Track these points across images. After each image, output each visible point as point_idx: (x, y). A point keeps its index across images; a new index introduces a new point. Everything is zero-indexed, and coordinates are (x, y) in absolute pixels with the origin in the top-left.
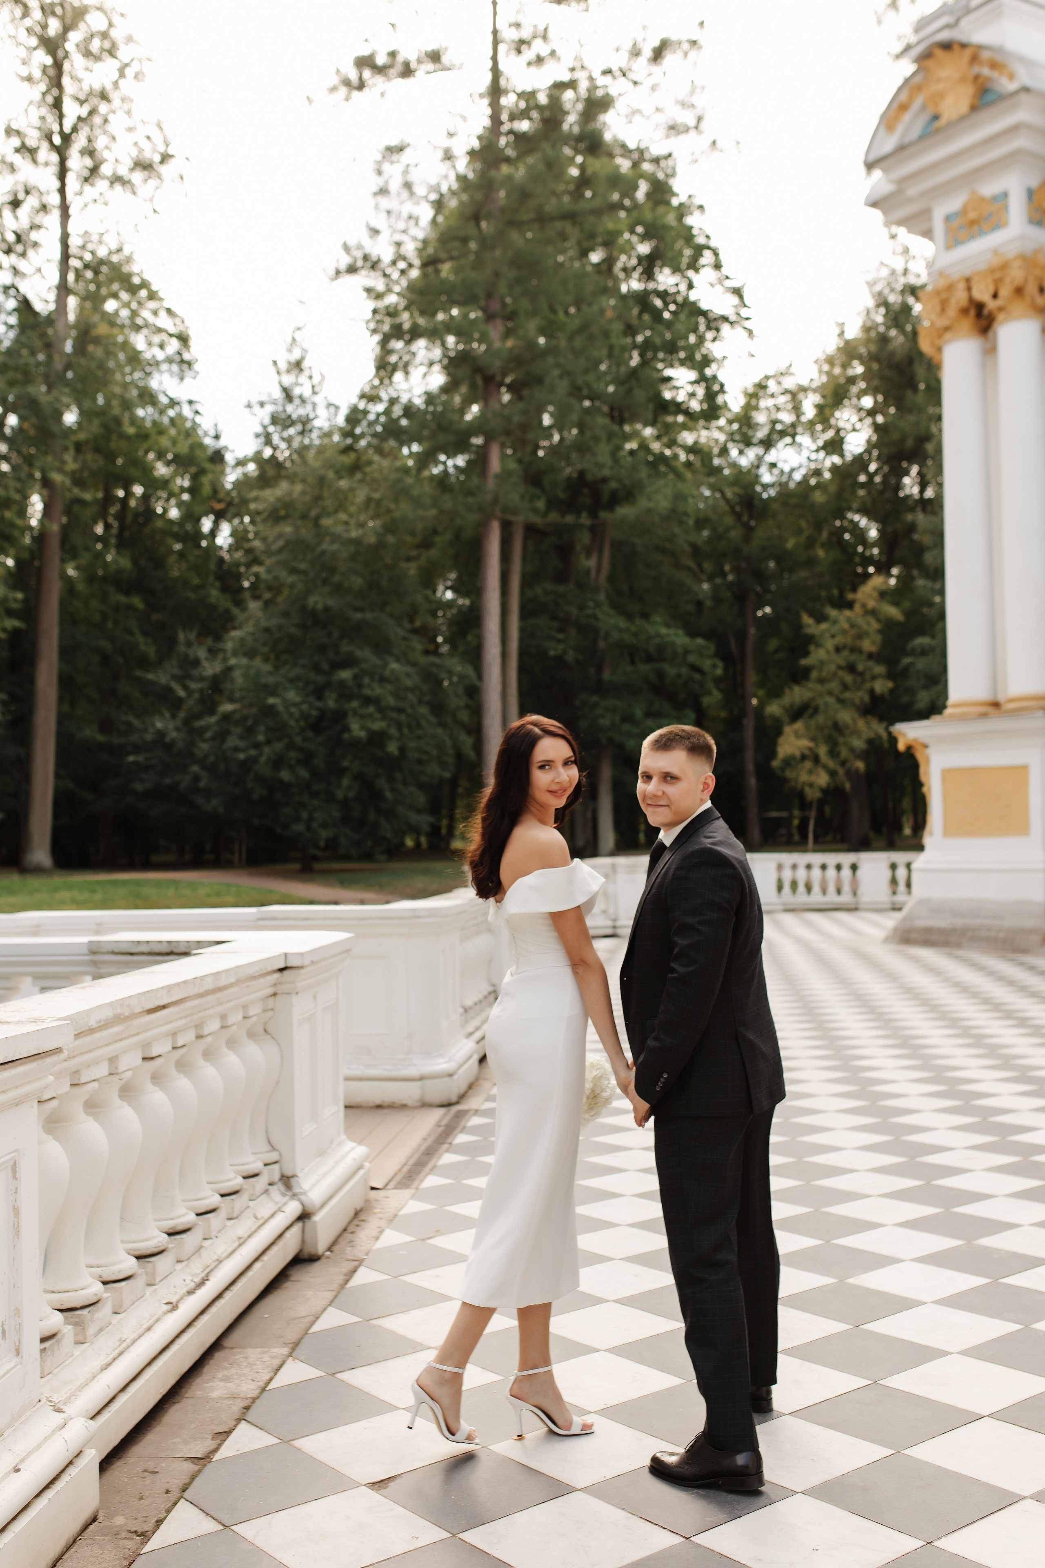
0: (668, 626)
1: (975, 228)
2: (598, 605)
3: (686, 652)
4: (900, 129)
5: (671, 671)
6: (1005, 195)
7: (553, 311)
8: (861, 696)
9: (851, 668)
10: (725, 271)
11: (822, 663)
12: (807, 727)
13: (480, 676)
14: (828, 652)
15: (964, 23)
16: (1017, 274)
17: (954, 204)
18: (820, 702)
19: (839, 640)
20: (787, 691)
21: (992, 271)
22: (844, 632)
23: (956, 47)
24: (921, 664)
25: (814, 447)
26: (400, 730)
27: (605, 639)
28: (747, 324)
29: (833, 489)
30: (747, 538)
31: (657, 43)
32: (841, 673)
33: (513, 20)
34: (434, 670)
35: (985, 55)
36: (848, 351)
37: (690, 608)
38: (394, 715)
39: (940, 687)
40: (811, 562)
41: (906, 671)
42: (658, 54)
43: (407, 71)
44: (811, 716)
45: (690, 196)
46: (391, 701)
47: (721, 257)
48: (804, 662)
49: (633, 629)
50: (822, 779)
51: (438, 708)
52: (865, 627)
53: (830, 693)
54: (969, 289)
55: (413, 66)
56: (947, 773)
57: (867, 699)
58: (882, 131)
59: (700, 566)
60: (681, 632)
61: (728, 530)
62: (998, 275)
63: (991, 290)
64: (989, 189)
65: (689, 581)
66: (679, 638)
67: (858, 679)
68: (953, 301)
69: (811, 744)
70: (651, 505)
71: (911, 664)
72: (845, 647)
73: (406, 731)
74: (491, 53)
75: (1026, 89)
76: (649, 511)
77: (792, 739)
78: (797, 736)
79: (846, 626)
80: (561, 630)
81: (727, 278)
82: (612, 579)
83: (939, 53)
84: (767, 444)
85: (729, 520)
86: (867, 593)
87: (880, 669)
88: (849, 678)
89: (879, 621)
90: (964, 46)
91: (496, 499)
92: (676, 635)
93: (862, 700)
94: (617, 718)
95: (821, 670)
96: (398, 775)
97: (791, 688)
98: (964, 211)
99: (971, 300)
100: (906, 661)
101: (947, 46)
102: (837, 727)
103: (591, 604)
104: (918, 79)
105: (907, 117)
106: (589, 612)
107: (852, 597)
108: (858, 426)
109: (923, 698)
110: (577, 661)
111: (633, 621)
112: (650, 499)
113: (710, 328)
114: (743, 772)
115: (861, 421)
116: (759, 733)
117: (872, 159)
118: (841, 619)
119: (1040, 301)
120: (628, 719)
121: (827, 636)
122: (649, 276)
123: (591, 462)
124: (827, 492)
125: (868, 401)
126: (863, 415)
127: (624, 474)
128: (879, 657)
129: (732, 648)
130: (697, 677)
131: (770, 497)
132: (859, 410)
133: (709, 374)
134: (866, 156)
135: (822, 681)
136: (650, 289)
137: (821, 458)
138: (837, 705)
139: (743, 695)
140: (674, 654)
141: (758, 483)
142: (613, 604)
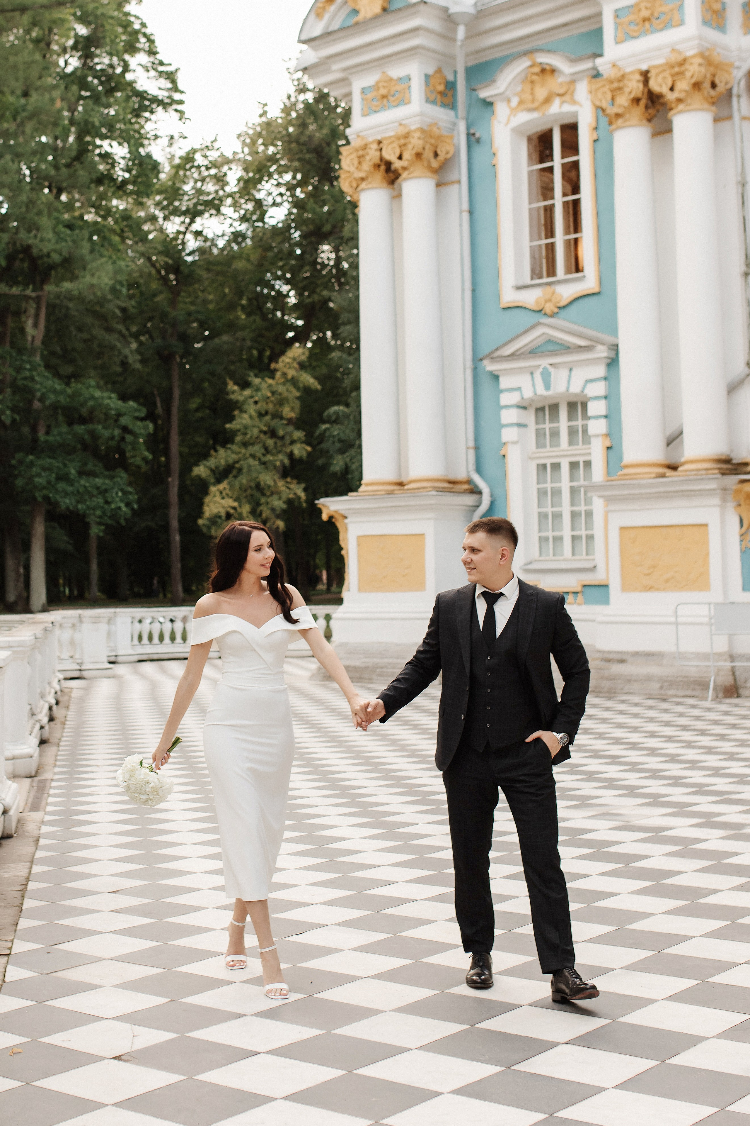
0: (98, 387)
1: (385, 101)
2: (34, 368)
3: (118, 415)
4: (327, 17)
5: (104, 432)
6: (409, 78)
8: (281, 459)
9: (272, 433)
10: (159, 57)
11: (246, 427)
12: (232, 487)
14: (251, 417)
16: (416, 142)
17: (370, 79)
18: (243, 464)
19: (262, 406)
20: (213, 453)
21: (398, 137)
22: (266, 399)
24: (336, 430)
25: (236, 216)
27: (42, 400)
28: (179, 107)
29: (254, 258)
30: (173, 303)
32: (263, 437)
36: (270, 131)
37: (118, 368)
39: (352, 452)
40: (232, 327)
41: (322, 439)
44: (236, 477)
47: (156, 43)
48: (229, 426)
49: (69, 391)
52: (285, 394)
53: (253, 456)
54: (380, 150)
56: (360, 538)
57: (286, 461)
58: (312, 16)
59: (128, 329)
60: (114, 396)
61: (154, 293)
62: (403, 141)
63: (397, 153)
64: (396, 72)
65: (117, 343)
66: (112, 401)
67: (280, 443)
68: (367, 158)
69: (234, 503)
70: (94, 281)
71: (327, 430)
72: (267, 412)
75: (424, 2)
76: (92, 286)
77: (218, 499)
78: (222, 495)
81: (161, 63)
82: (46, 340)
84: (194, 214)
85: (154, 285)
86: (288, 362)
87: (299, 434)
88: (270, 442)
89: (297, 387)
92: (110, 398)
93: (282, 461)
94: (53, 478)
95: (245, 434)
97: (216, 450)
98: (376, 87)
99: (381, 159)
100: (323, 427)
102: (260, 488)
103: (28, 366)
105: (333, 8)
106: (27, 374)
107: (273, 366)
108: (279, 200)
109: (338, 463)
110: (14, 421)
111: (68, 384)
112: (93, 275)
113: (145, 108)
114: (166, 527)
115: (281, 195)
116: (183, 490)
117: (304, 37)
118: (264, 386)
119: (435, 164)
120: (64, 477)
121: (251, 401)
122: (87, 56)
123: (35, 237)
124: (248, 260)
125: (288, 177)
126: (283, 190)
127: (65, 247)
128: (298, 423)
129: (159, 410)
130: (129, 438)
131: (194, 263)
132: (279, 185)
133: (142, 151)
134: (299, 35)
135: (245, 444)
136: (87, 67)
137: (243, 227)
138: (260, 468)
139: (166, 452)
140: (107, 416)
141: (183, 249)
142: (47, 367)
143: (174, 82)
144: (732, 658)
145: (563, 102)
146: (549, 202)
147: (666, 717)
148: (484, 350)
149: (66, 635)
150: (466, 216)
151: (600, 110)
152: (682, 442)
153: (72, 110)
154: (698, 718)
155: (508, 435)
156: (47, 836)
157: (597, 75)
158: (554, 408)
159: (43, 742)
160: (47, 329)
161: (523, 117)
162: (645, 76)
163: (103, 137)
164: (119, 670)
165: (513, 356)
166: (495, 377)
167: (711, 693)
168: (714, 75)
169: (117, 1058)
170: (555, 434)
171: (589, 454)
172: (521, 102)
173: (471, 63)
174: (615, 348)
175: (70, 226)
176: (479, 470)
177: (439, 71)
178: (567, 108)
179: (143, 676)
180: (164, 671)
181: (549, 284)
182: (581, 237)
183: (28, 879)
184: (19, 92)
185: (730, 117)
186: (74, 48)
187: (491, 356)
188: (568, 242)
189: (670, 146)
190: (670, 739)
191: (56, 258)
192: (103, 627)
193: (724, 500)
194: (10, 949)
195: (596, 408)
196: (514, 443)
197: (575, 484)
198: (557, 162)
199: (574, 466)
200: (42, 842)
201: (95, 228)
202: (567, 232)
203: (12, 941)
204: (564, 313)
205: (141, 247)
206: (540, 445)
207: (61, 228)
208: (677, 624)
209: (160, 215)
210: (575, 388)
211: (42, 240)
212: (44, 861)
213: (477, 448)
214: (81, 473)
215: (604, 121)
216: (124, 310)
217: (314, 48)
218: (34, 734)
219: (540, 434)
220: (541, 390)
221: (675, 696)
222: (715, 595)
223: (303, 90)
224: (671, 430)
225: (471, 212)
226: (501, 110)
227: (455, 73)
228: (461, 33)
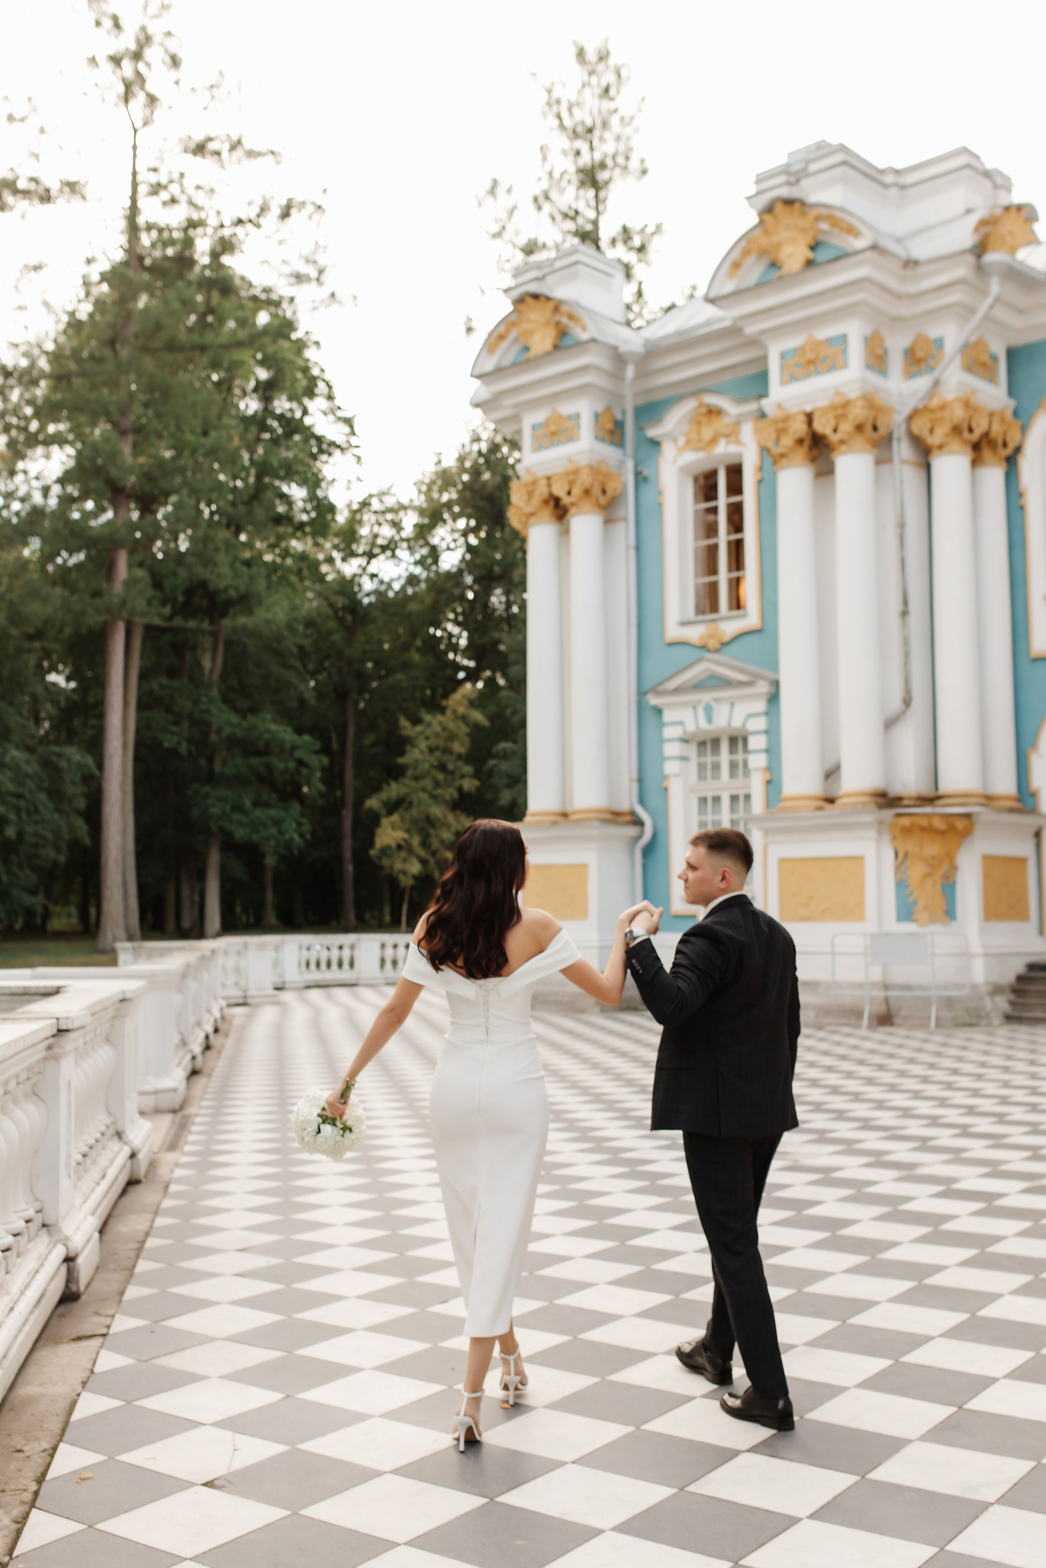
0: (274, 721)
1: (555, 437)
2: (211, 701)
3: (294, 748)
4: (498, 353)
5: (279, 765)
6: (578, 416)
7: (179, 428)
8: (450, 793)
9: (442, 767)
10: (337, 402)
11: (417, 762)
12: (402, 819)
13: (100, 766)
14: (422, 752)
15: (549, 279)
16: (585, 479)
17: (539, 416)
18: (414, 797)
19: (433, 742)
20: (385, 786)
21: (567, 474)
22: (437, 735)
23: (543, 299)
24: (504, 766)
25: (412, 560)
26: (18, 815)
27: (219, 732)
28: (356, 451)
29: (428, 600)
30: (349, 642)
31: (284, 202)
32: (434, 772)
33: (152, 165)
34: (54, 759)
35: (565, 308)
36: (445, 479)
37: (294, 704)
38: (14, 801)
39: (519, 787)
40: (406, 666)
41: (490, 774)
42: (285, 214)
43: (46, 197)
44: (407, 810)
45: (307, 333)
46: (11, 787)
47: (334, 389)
48: (401, 760)
49: (245, 724)
50: (415, 868)
51: (56, 795)
52: (455, 730)
53: (423, 790)
54: (549, 485)
55: (53, 193)
57: (456, 795)
58: (484, 353)
59: (305, 666)
60: (289, 730)
61: (331, 633)
62: (571, 477)
63: (566, 488)
64: (566, 409)
65: (295, 680)
66: (287, 735)
67: (449, 777)
68: (537, 494)
69: (406, 836)
70: (270, 616)
71: (495, 766)
72: (437, 748)
73: (24, 816)
74: (130, 193)
75: (594, 341)
76: (268, 622)
77: (389, 830)
78: (394, 827)
79: (438, 729)
80: (176, 723)
81: (339, 408)
82: (223, 676)
83: (530, 301)
84: (369, 556)
85: (332, 624)
86: (458, 700)
87: (468, 769)
88: (440, 777)
89: (467, 724)
90: (548, 299)
91: (124, 603)
92: (285, 731)
93: (451, 796)
94: (228, 808)
95: (415, 768)
96: (14, 858)
97: (388, 783)
98: (546, 424)
99: (550, 494)
100: (492, 762)
101: (536, 297)
102: (430, 821)
103: (205, 699)
104: (513, 318)
105: (504, 345)
106: (203, 707)
107: (444, 703)
108: (452, 545)
109: (505, 797)
110: (190, 753)
111: (244, 717)
112: (268, 611)
113: (321, 451)
114: (339, 859)
115: (455, 540)
116: (357, 823)
117: (477, 372)
118: (435, 722)
119: (603, 500)
120: (238, 808)
121: (422, 738)
122: (267, 400)
123: (212, 572)
124: (422, 602)
125: (462, 523)
126: (457, 535)
127: (242, 584)
128: (467, 758)
129: (335, 746)
130: (304, 771)
131: (370, 604)
132: (453, 531)
133: (320, 493)
134: (472, 369)
135: (416, 778)
136: (267, 411)
137: (418, 570)
138: (430, 801)
139: (341, 786)
140: (282, 749)
141: (360, 590)
142: (225, 700)
143: (351, 427)
144: (886, 987)
145: (728, 443)
146: (712, 541)
147: (824, 1046)
148: (649, 683)
149: (231, 962)
150: (632, 553)
151: (764, 450)
152: (839, 777)
153: (252, 451)
154: (855, 1047)
155: (671, 768)
156: (181, 1181)
157: (762, 415)
158: (716, 743)
159: (194, 1073)
160: (225, 664)
161: (690, 457)
162: (809, 418)
163: (282, 479)
164: (286, 996)
165: (677, 691)
166: (659, 711)
167: (865, 1021)
168: (875, 419)
169: (209, 1484)
170: (716, 767)
171: (749, 787)
172: (688, 442)
173: (641, 402)
174: (776, 684)
175: (248, 563)
176: (642, 801)
177: (608, 410)
178: (733, 449)
179: (308, 1003)
180: (330, 998)
181: (713, 621)
182: (744, 577)
183: (147, 1234)
184: (199, 430)
185: (890, 460)
186: (255, 390)
187: (656, 690)
188: (730, 581)
189: (832, 485)
190: (830, 1069)
191: (232, 593)
192: (270, 954)
193: (880, 832)
194: (108, 1327)
195: (757, 742)
196: (677, 775)
197: (735, 816)
198: (723, 500)
199: (734, 799)
200: (173, 1188)
201: (273, 567)
202: (730, 570)
203: (113, 1316)
204: (727, 649)
205: (318, 587)
206: (702, 776)
207: (238, 565)
208: (833, 954)
209: (336, 555)
210: (737, 723)
211: (219, 576)
212: (171, 1213)
213: (640, 781)
214: (256, 804)
215: (768, 461)
216: (301, 648)
217: (486, 383)
218: (182, 1066)
219: (701, 768)
220: (703, 724)
221: (830, 1024)
222: (870, 925)
223: (477, 439)
224: (830, 764)
225: (638, 549)
226: (668, 450)
227: (624, 412)
228: (630, 371)
